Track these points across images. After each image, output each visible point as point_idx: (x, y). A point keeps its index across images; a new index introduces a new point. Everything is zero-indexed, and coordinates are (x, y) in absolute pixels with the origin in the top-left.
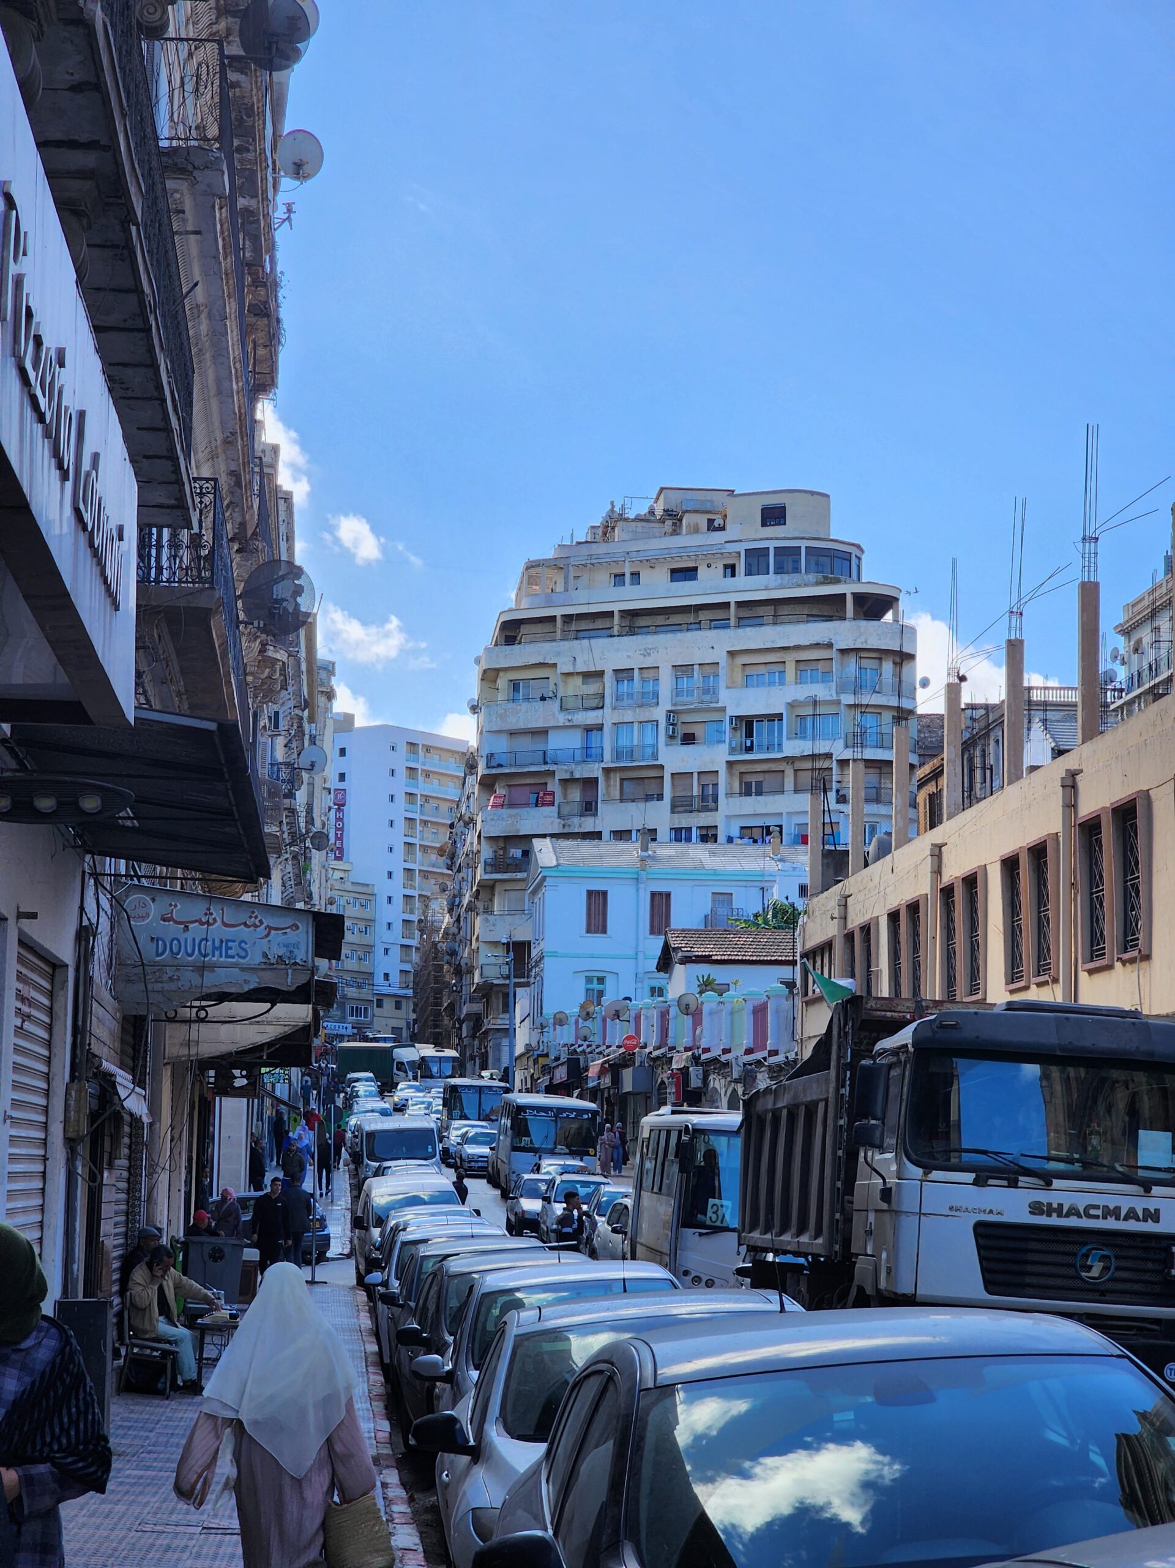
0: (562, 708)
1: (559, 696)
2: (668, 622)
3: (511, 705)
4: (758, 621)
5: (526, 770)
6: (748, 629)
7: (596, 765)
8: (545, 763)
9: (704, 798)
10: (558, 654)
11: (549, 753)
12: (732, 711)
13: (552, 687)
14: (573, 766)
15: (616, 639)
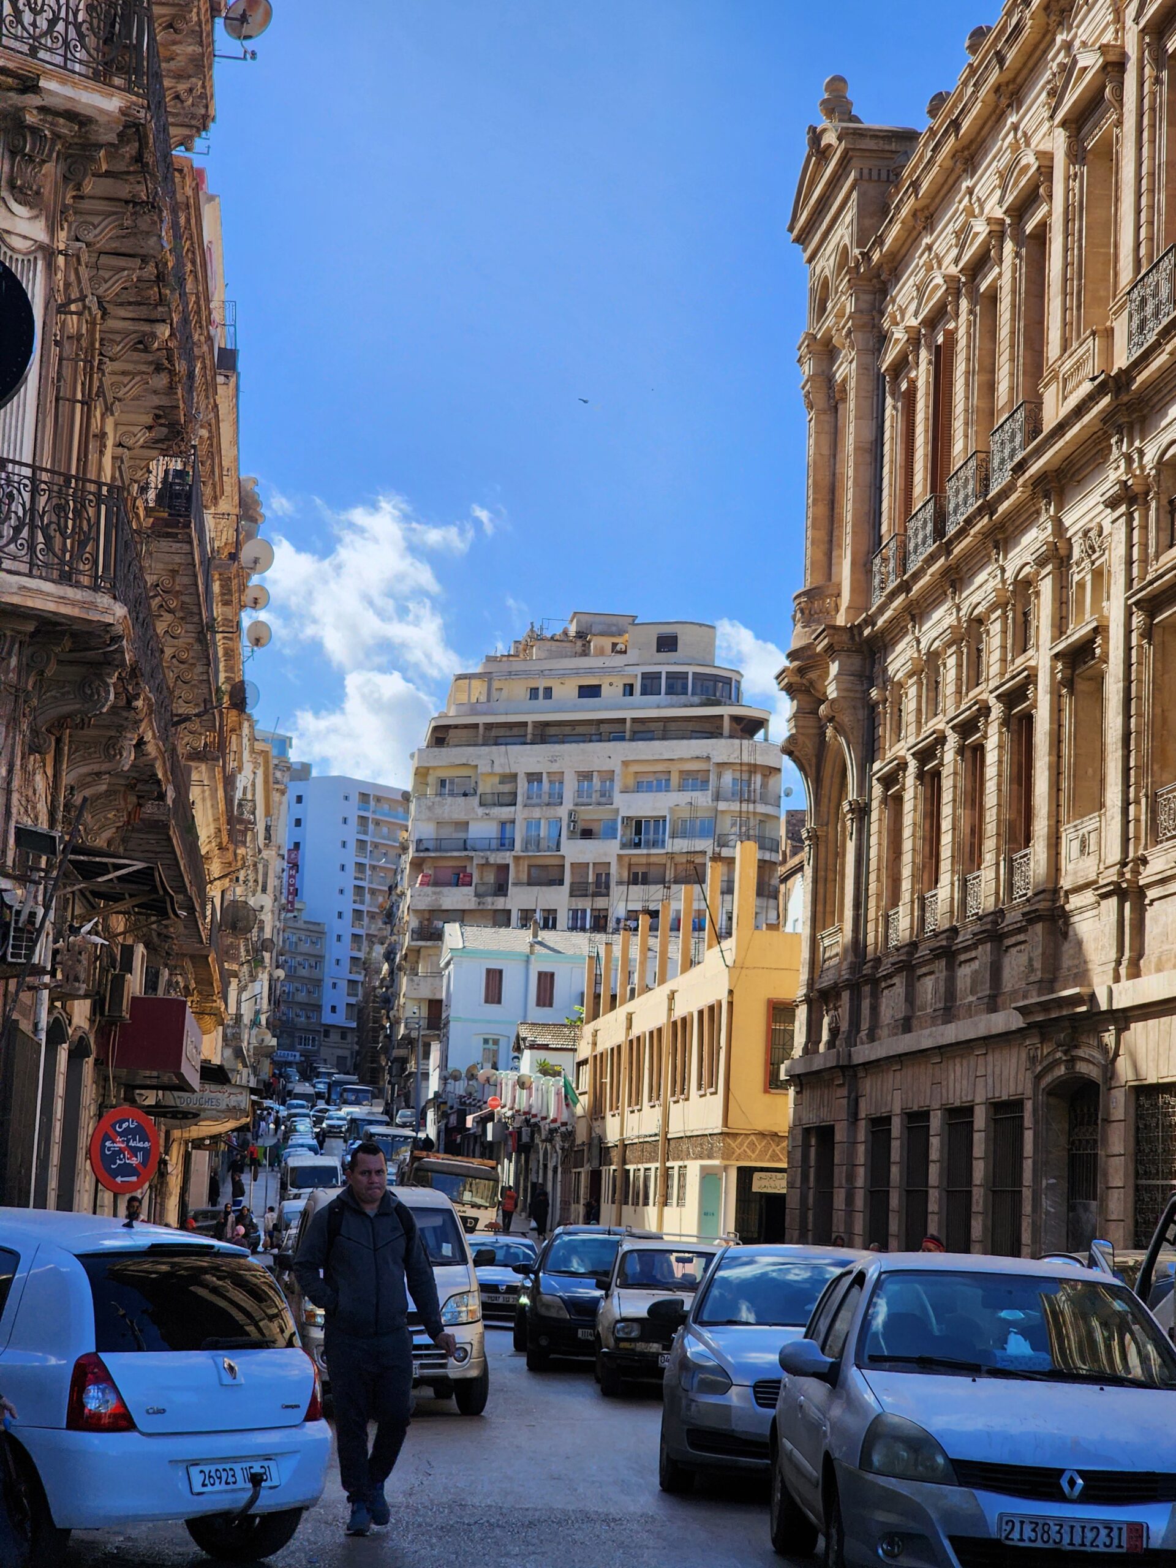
0: (481, 804)
1: (479, 792)
2: (574, 732)
3: (438, 799)
4: (649, 735)
5: (449, 854)
6: (640, 743)
7: (508, 853)
8: (466, 849)
9: (598, 883)
10: (479, 757)
11: (468, 842)
12: (624, 812)
13: (473, 785)
14: (489, 853)
15: (528, 747)
